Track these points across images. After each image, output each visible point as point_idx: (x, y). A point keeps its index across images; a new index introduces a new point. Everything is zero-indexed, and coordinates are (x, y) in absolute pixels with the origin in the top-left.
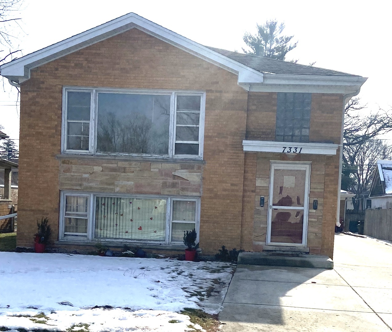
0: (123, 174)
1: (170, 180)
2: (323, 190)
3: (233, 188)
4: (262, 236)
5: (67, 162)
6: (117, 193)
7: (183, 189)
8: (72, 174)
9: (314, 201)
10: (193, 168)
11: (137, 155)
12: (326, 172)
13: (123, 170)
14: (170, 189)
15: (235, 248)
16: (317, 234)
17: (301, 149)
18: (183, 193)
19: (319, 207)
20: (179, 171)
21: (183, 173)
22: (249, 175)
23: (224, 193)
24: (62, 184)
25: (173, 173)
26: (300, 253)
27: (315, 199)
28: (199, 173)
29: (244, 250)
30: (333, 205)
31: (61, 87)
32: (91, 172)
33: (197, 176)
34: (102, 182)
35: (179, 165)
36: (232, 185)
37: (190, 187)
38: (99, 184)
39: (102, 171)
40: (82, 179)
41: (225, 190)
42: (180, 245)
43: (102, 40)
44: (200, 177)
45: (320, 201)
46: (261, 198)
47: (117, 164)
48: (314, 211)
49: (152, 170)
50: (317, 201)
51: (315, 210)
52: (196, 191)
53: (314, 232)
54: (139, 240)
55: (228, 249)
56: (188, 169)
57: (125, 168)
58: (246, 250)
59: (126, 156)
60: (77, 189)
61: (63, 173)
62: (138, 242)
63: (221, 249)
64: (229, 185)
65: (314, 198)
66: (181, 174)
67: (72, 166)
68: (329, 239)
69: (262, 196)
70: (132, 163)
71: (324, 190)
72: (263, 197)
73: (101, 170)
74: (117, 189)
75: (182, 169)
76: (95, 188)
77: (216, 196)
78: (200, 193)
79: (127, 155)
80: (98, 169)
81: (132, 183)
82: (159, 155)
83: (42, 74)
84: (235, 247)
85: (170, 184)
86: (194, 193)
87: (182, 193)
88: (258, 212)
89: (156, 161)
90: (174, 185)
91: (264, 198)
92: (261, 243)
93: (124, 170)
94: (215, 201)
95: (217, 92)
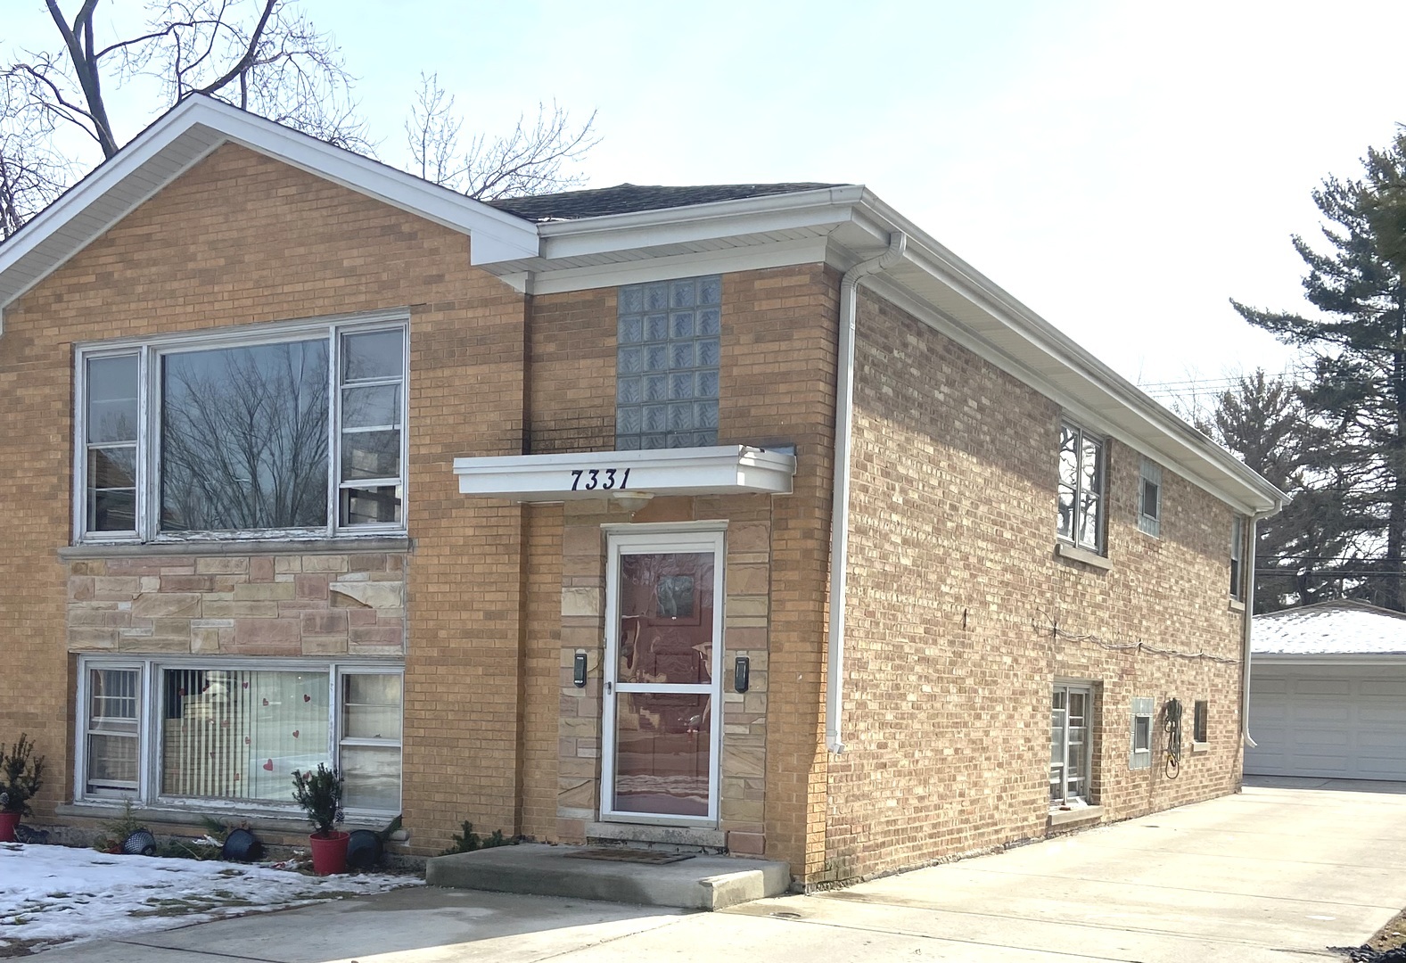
0: (208, 596)
1: (323, 608)
2: (763, 622)
3: (491, 625)
4: (584, 787)
5: (81, 569)
6: (197, 655)
7: (358, 637)
8: (95, 604)
9: (738, 660)
10: (379, 565)
11: (252, 534)
12: (775, 553)
13: (208, 583)
14: (324, 639)
15: (500, 831)
16: (750, 782)
17: (627, 474)
18: (358, 647)
19: (756, 684)
20: (348, 577)
21: (355, 585)
22: (543, 581)
23: (466, 644)
24: (74, 636)
25: (331, 584)
26: (700, 849)
27: (742, 654)
28: (399, 582)
29: (533, 838)
30: (801, 673)
31: (67, 347)
32: (135, 596)
33: (393, 590)
34: (161, 627)
35: (346, 557)
36: (489, 616)
37: (376, 627)
38: (153, 630)
39: (160, 590)
40: (117, 619)
41: (468, 634)
42: (364, 818)
43: (154, 192)
44: (402, 594)
45: (757, 660)
46: (577, 656)
47: (195, 564)
48: (739, 697)
49: (279, 579)
50: (747, 660)
51: (742, 696)
52: (390, 642)
53: (740, 775)
54: (264, 804)
55: (479, 833)
56: (368, 570)
57: (212, 578)
58: (539, 838)
59: (226, 539)
60: (107, 649)
61: (75, 601)
62: (261, 807)
63: (461, 833)
64: (481, 615)
65: (736, 650)
66: (352, 587)
67: (93, 580)
68: (790, 800)
69: (579, 651)
70: (229, 562)
71: (769, 621)
72: (583, 652)
73: (158, 587)
74: (197, 645)
75: (353, 571)
76: (147, 643)
77: (446, 658)
78: (402, 644)
79: (228, 535)
80: (150, 584)
81: (232, 621)
82: (305, 531)
83: (29, 316)
84: (500, 825)
85: (325, 620)
86: (387, 648)
87: (355, 650)
88: (570, 707)
89: (288, 550)
90: (331, 625)
91: (585, 656)
92: (581, 813)
93: (211, 584)
94: (442, 670)
95: (439, 308)
